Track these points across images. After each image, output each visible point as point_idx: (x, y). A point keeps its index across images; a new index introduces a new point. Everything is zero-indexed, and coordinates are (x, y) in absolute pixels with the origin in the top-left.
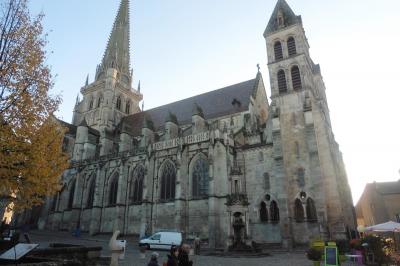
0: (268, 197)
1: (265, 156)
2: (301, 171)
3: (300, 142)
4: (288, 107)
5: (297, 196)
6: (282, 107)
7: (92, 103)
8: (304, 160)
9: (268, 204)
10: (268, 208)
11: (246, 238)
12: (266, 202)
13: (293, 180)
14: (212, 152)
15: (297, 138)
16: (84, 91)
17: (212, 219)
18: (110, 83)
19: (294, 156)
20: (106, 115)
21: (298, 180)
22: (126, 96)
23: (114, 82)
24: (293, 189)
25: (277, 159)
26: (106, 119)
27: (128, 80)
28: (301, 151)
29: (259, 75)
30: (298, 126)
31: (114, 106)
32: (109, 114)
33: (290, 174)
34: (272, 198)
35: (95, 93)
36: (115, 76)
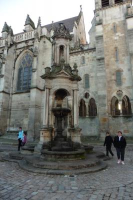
0: (87, 95)
1: (86, 60)
2: (119, 73)
3: (119, 47)
4: (110, 18)
5: (115, 94)
6: (104, 19)
8: (122, 62)
9: (87, 101)
10: (87, 104)
11: (73, 130)
12: (85, 99)
13: (111, 80)
14: (37, 45)
15: (117, 44)
17: (32, 110)
19: (113, 59)
21: (116, 81)
24: (111, 87)
25: (99, 60)
28: (120, 55)
29: (81, 14)
30: (119, 34)
33: (109, 75)
34: (91, 95)
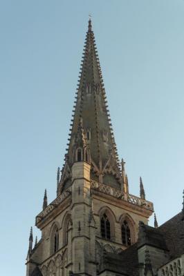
7: (56, 239)
16: (41, 221)
18: (79, 191)
20: (81, 253)
22: (117, 212)
23: (87, 186)
26: (83, 263)
27: (118, 180)
31: (94, 233)
32: (86, 249)
35: (59, 220)
36: (87, 175)
